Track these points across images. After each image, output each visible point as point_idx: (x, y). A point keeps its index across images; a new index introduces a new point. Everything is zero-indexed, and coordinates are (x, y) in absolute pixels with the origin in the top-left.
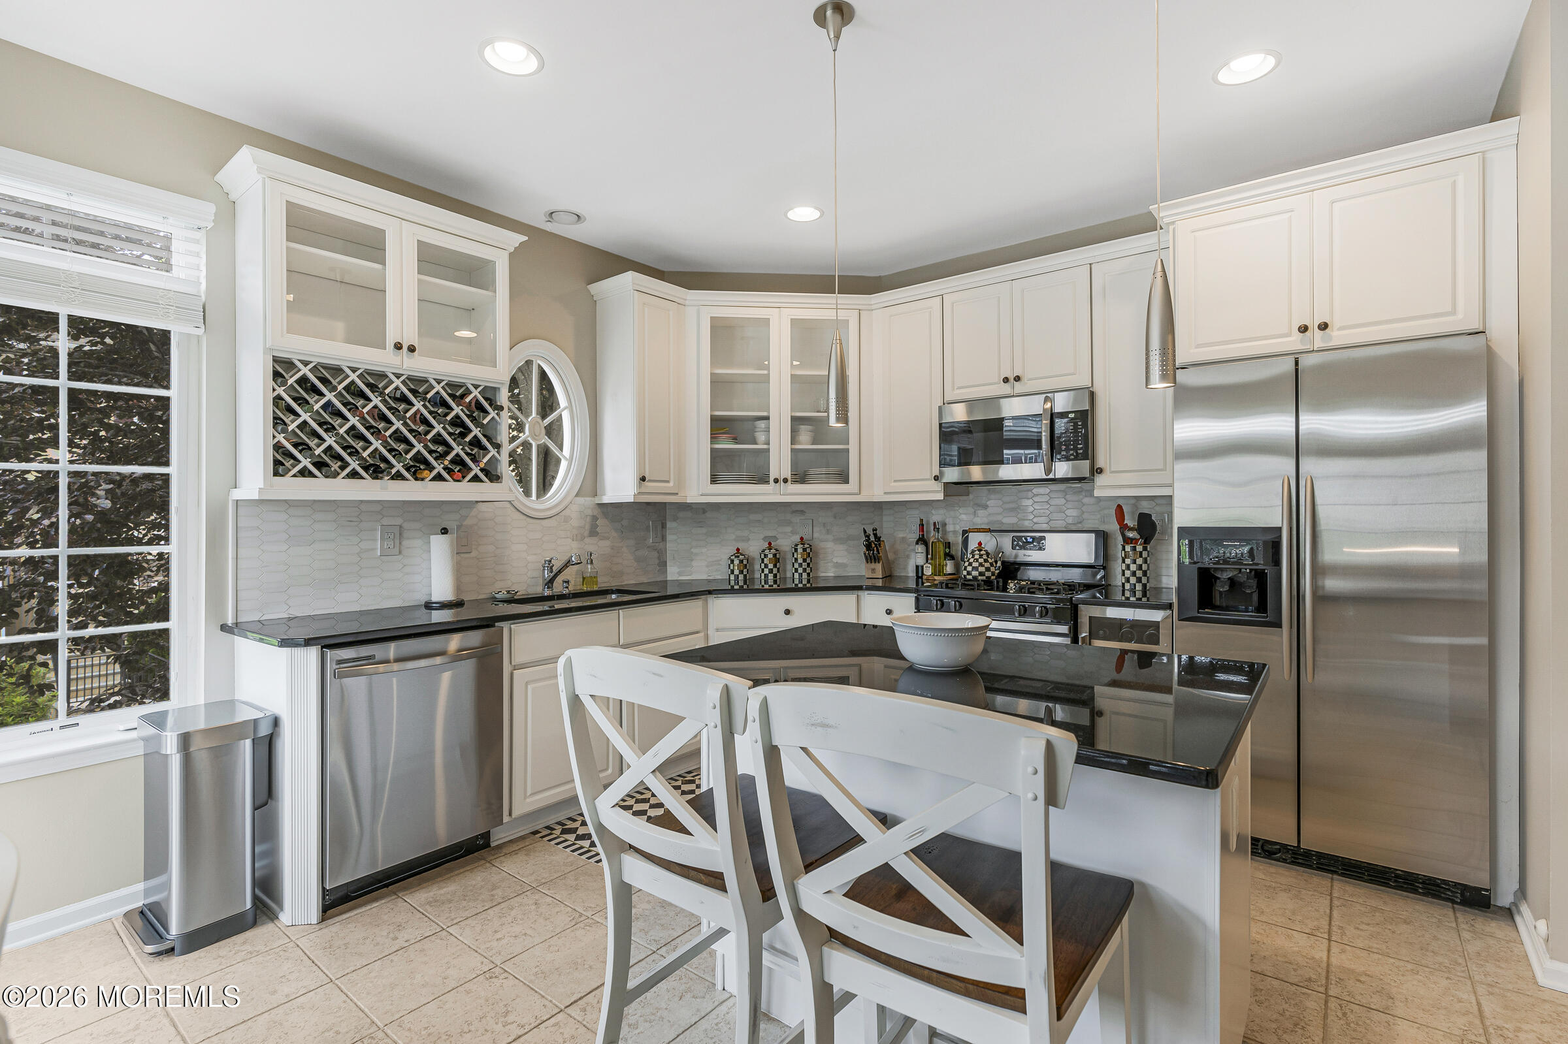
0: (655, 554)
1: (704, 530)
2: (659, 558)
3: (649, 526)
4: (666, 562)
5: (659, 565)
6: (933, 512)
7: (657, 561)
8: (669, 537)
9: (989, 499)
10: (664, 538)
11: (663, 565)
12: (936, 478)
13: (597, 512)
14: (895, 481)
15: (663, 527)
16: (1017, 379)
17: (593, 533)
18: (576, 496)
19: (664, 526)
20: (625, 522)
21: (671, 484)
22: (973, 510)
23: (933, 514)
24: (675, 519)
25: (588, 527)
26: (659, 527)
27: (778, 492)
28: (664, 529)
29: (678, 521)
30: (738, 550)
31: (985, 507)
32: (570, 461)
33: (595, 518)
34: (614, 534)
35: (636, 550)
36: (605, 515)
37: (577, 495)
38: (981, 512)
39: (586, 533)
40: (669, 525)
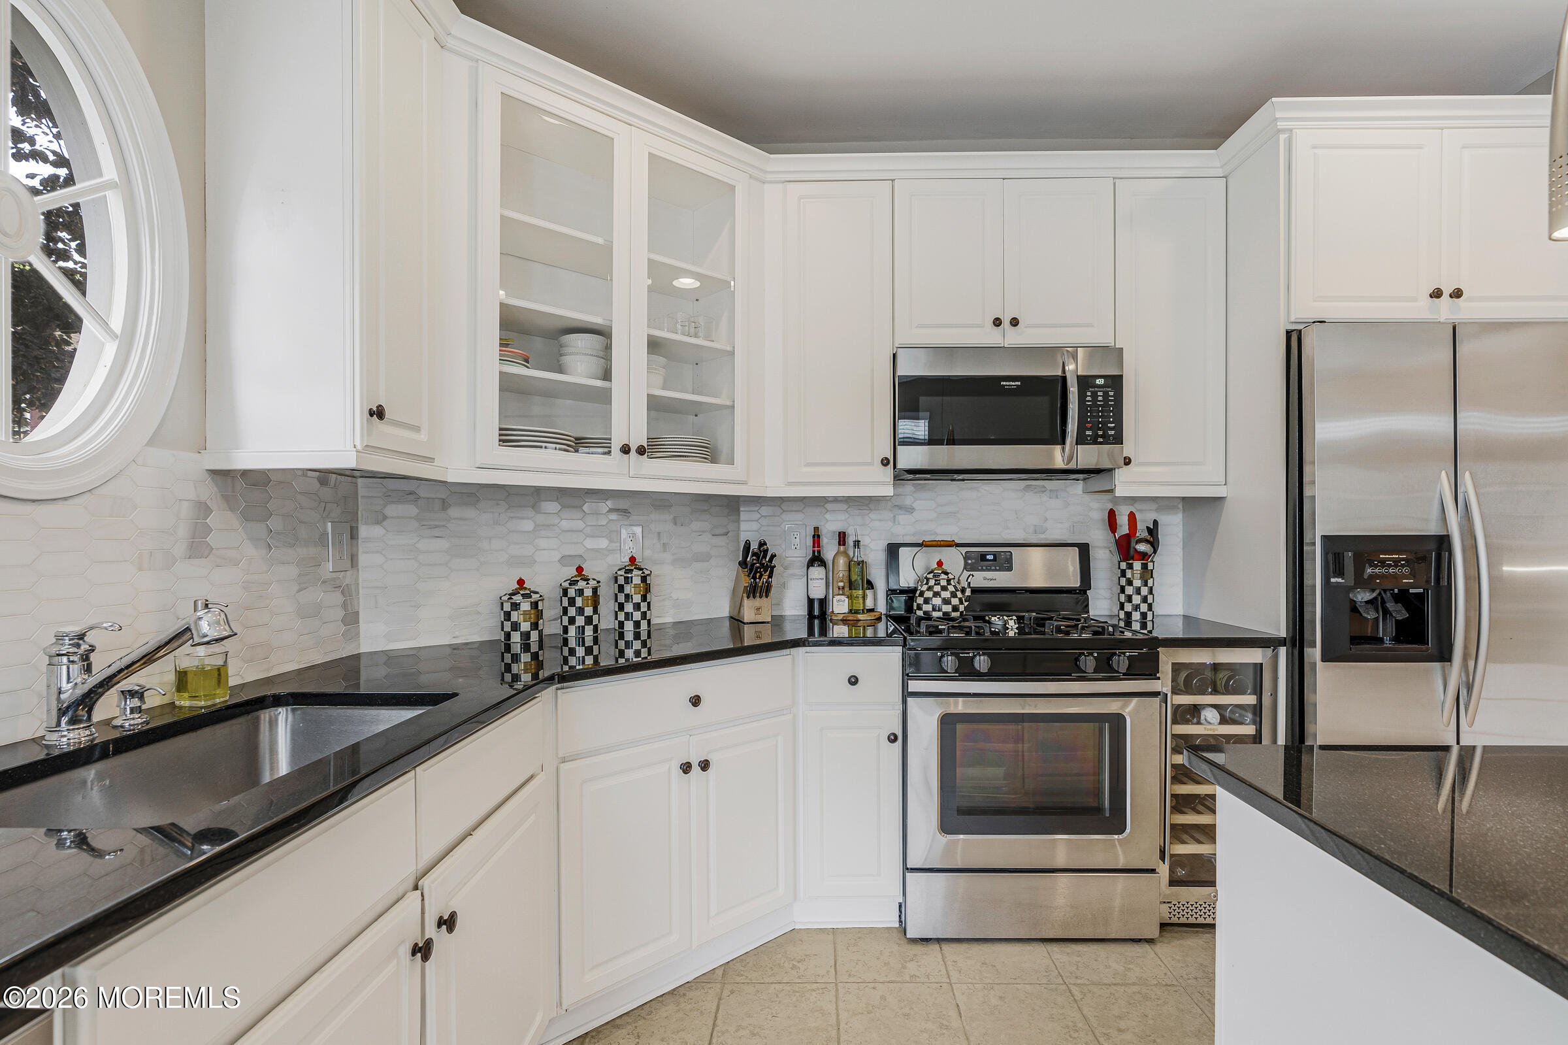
0: (337, 598)
1: (443, 544)
2: (345, 605)
3: (324, 535)
4: (357, 613)
5: (344, 621)
6: (828, 516)
7: (340, 613)
8: (363, 559)
9: (916, 500)
10: (354, 560)
11: (351, 619)
12: (885, 462)
13: (209, 492)
14: (808, 465)
15: (352, 538)
16: (1015, 322)
17: (198, 546)
18: (147, 445)
19: (354, 535)
20: (275, 523)
21: (423, 436)
22: (892, 515)
23: (827, 520)
24: (380, 519)
25: (183, 531)
26: (346, 537)
27: (626, 472)
28: (353, 541)
29: (385, 523)
30: (521, 582)
31: (910, 510)
32: (127, 340)
33: (203, 509)
34: (250, 550)
35: (299, 591)
36: (229, 500)
37: (151, 442)
38: (903, 518)
39: (180, 550)
40: (364, 531)
